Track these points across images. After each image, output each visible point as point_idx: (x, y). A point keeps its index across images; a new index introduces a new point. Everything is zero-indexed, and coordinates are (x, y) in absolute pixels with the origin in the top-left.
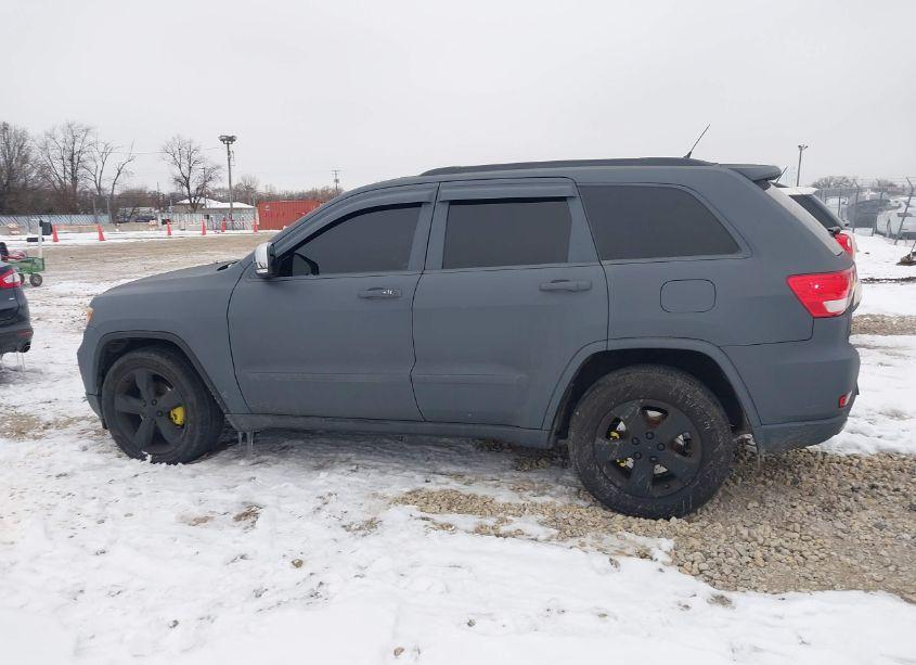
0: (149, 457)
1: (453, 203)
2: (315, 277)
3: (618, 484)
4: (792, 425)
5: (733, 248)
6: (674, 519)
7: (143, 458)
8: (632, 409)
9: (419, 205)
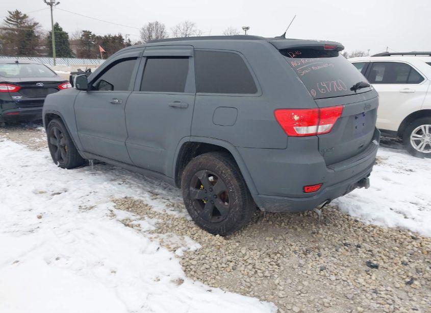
0: (58, 164)
1: (148, 57)
2: (113, 91)
3: (199, 212)
4: (277, 197)
5: (254, 91)
6: (218, 236)
7: (57, 164)
8: (203, 174)
9: (135, 58)
